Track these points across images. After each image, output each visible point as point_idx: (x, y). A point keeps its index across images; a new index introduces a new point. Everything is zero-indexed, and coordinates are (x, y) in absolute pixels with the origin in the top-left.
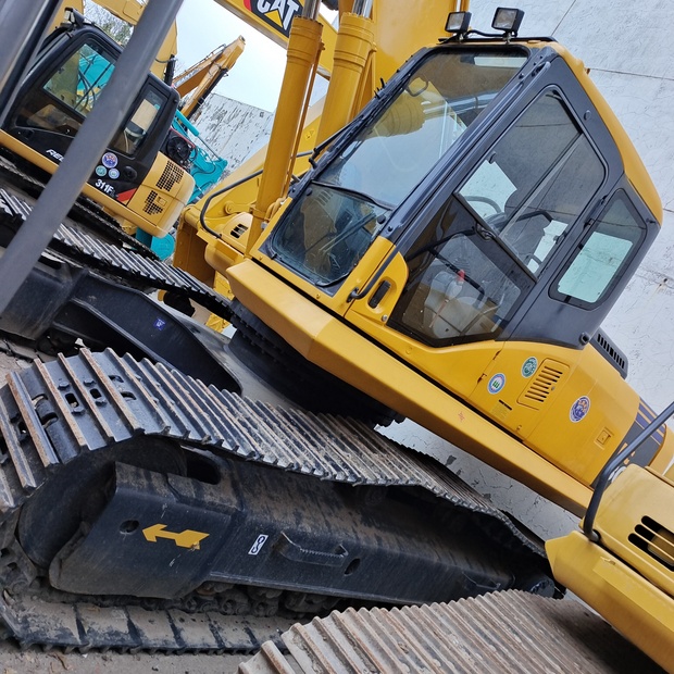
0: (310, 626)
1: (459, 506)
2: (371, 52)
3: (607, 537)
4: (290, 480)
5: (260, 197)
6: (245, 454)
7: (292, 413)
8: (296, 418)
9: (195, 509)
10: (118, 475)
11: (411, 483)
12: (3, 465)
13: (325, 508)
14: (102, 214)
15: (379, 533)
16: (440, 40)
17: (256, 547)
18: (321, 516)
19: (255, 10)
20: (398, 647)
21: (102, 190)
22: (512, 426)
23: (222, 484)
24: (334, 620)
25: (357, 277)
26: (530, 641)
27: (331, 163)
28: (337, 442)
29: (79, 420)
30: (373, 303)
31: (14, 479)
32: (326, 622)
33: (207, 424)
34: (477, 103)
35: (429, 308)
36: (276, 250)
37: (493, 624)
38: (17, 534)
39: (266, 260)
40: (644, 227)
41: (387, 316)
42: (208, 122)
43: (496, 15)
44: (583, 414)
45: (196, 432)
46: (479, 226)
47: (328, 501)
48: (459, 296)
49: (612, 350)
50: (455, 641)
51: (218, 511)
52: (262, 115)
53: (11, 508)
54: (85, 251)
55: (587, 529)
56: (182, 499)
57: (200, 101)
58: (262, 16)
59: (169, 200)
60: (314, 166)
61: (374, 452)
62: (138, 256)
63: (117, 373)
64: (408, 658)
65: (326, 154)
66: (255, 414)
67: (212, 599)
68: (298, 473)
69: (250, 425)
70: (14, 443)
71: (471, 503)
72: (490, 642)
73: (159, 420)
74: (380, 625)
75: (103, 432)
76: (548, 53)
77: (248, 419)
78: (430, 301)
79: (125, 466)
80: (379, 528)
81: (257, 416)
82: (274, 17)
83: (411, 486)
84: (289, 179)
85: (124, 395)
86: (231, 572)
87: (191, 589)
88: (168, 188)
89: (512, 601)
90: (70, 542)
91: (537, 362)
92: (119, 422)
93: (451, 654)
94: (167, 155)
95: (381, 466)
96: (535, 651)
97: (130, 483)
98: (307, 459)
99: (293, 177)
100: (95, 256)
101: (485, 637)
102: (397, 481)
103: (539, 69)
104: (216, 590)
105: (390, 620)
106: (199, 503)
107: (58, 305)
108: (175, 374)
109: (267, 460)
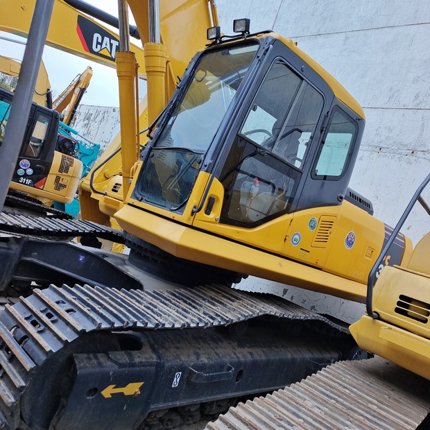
0: (218, 421)
1: (294, 320)
2: (167, 62)
3: (383, 314)
4: (187, 334)
5: (123, 164)
6: (153, 326)
7: (177, 292)
8: (180, 294)
9: (131, 369)
10: (76, 362)
11: (260, 314)
12: (2, 377)
13: (212, 344)
14: (29, 198)
15: (250, 350)
16: (207, 45)
17: (176, 382)
18: (211, 350)
19: (92, 51)
20: (275, 418)
21: (25, 184)
22: (312, 262)
23: (143, 349)
24: (231, 413)
25: (194, 199)
26: (355, 390)
27: (161, 134)
28: (209, 302)
29: (43, 335)
30: (208, 212)
31: (11, 384)
32: (228, 416)
33: (124, 315)
34: (239, 76)
35: (243, 205)
36: (141, 195)
37: (330, 386)
38: (21, 417)
39: (137, 203)
40: (355, 124)
41: (218, 217)
42: (82, 123)
43: (234, 24)
44: (353, 243)
45: (118, 322)
46: (258, 149)
47: (214, 340)
48: (258, 193)
49: (360, 200)
50: (309, 403)
51: (146, 366)
52: (114, 110)
53: (13, 403)
54: (22, 226)
55: (370, 312)
56: (121, 366)
57: (73, 112)
58: (97, 54)
59: (69, 179)
60: (151, 139)
61: (233, 301)
62: (58, 220)
63: (61, 299)
64: (282, 423)
65: (156, 129)
66: (154, 299)
67: (157, 422)
68: (189, 328)
69: (152, 307)
70: (5, 361)
71: (301, 316)
72: (331, 398)
73: (93, 321)
74: (261, 407)
75: (59, 339)
76: (270, 40)
77: (150, 304)
78: (243, 201)
79: (80, 356)
80: (249, 347)
81: (155, 300)
82: (105, 52)
83: (261, 316)
84: (139, 148)
85: (68, 311)
86: (164, 402)
87: (142, 420)
88: (67, 171)
89: (339, 368)
90: (57, 413)
91: (317, 220)
92: (69, 329)
93: (309, 413)
94: (60, 151)
95: (240, 309)
96: (359, 396)
97: (85, 365)
98: (193, 318)
99: (141, 146)
100: (30, 227)
101: (327, 396)
102: (252, 315)
103: (267, 50)
104: (158, 416)
105: (266, 403)
106: (133, 365)
107: (13, 265)
108: (97, 289)
109: (168, 326)
